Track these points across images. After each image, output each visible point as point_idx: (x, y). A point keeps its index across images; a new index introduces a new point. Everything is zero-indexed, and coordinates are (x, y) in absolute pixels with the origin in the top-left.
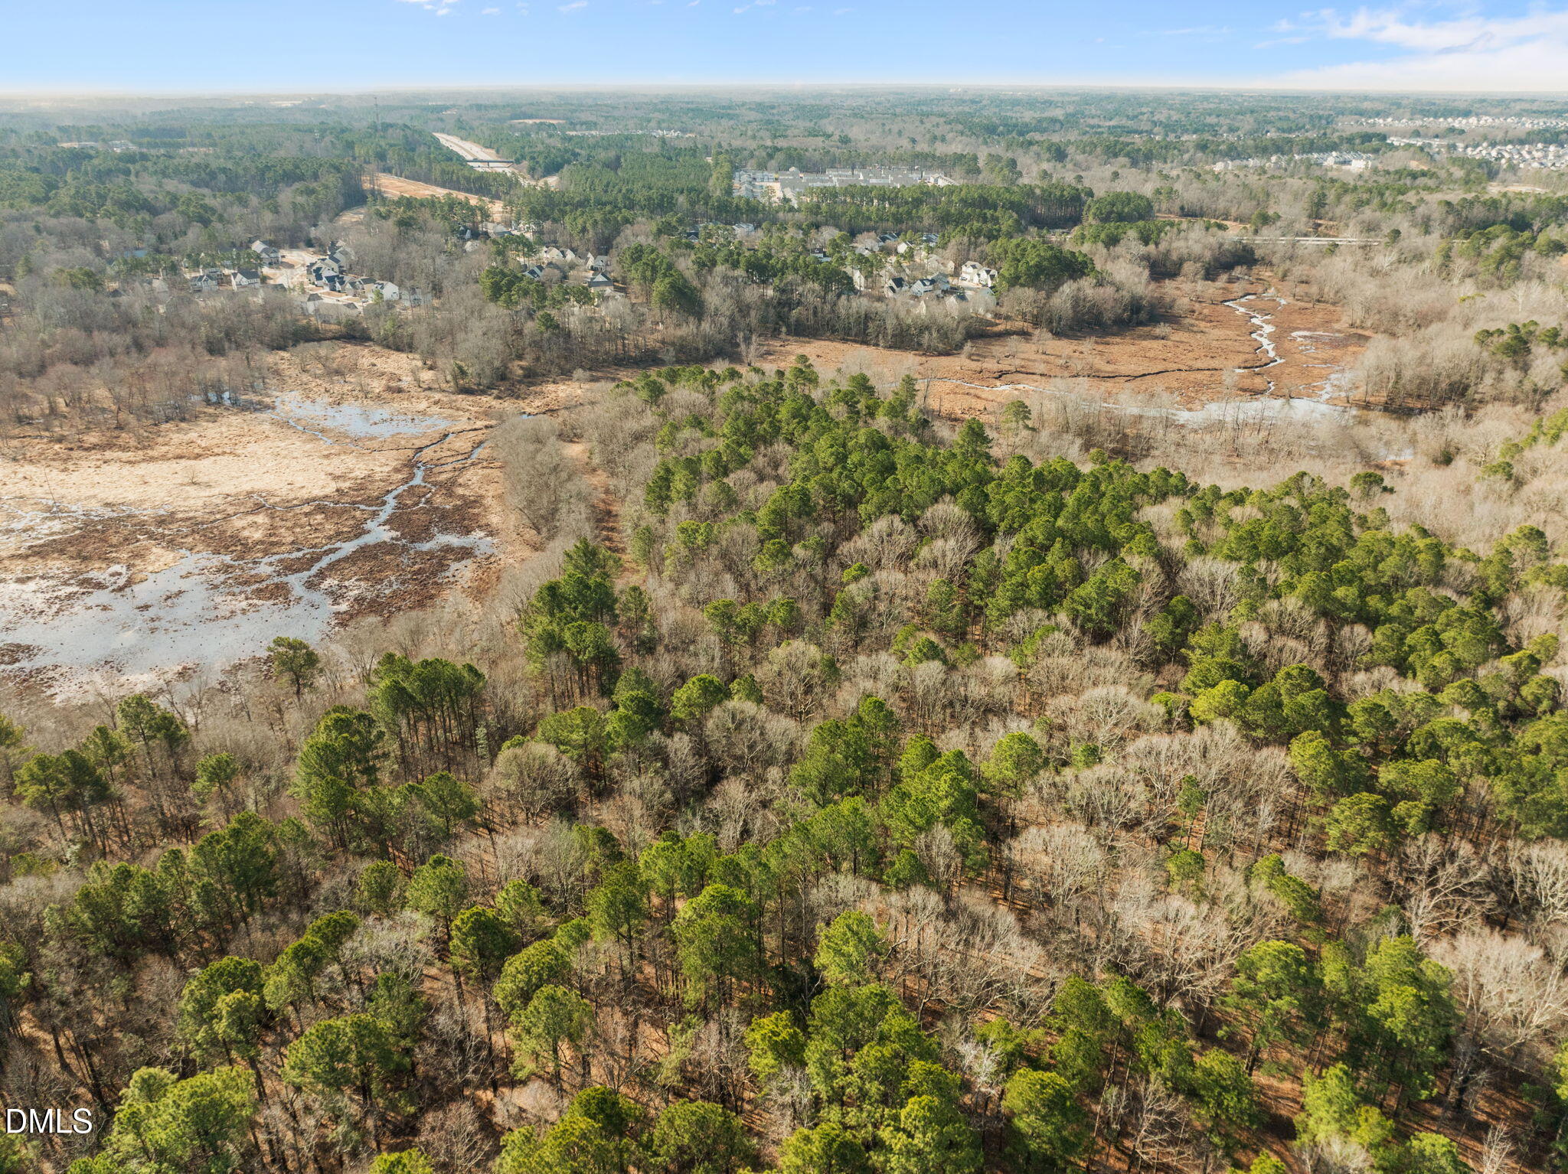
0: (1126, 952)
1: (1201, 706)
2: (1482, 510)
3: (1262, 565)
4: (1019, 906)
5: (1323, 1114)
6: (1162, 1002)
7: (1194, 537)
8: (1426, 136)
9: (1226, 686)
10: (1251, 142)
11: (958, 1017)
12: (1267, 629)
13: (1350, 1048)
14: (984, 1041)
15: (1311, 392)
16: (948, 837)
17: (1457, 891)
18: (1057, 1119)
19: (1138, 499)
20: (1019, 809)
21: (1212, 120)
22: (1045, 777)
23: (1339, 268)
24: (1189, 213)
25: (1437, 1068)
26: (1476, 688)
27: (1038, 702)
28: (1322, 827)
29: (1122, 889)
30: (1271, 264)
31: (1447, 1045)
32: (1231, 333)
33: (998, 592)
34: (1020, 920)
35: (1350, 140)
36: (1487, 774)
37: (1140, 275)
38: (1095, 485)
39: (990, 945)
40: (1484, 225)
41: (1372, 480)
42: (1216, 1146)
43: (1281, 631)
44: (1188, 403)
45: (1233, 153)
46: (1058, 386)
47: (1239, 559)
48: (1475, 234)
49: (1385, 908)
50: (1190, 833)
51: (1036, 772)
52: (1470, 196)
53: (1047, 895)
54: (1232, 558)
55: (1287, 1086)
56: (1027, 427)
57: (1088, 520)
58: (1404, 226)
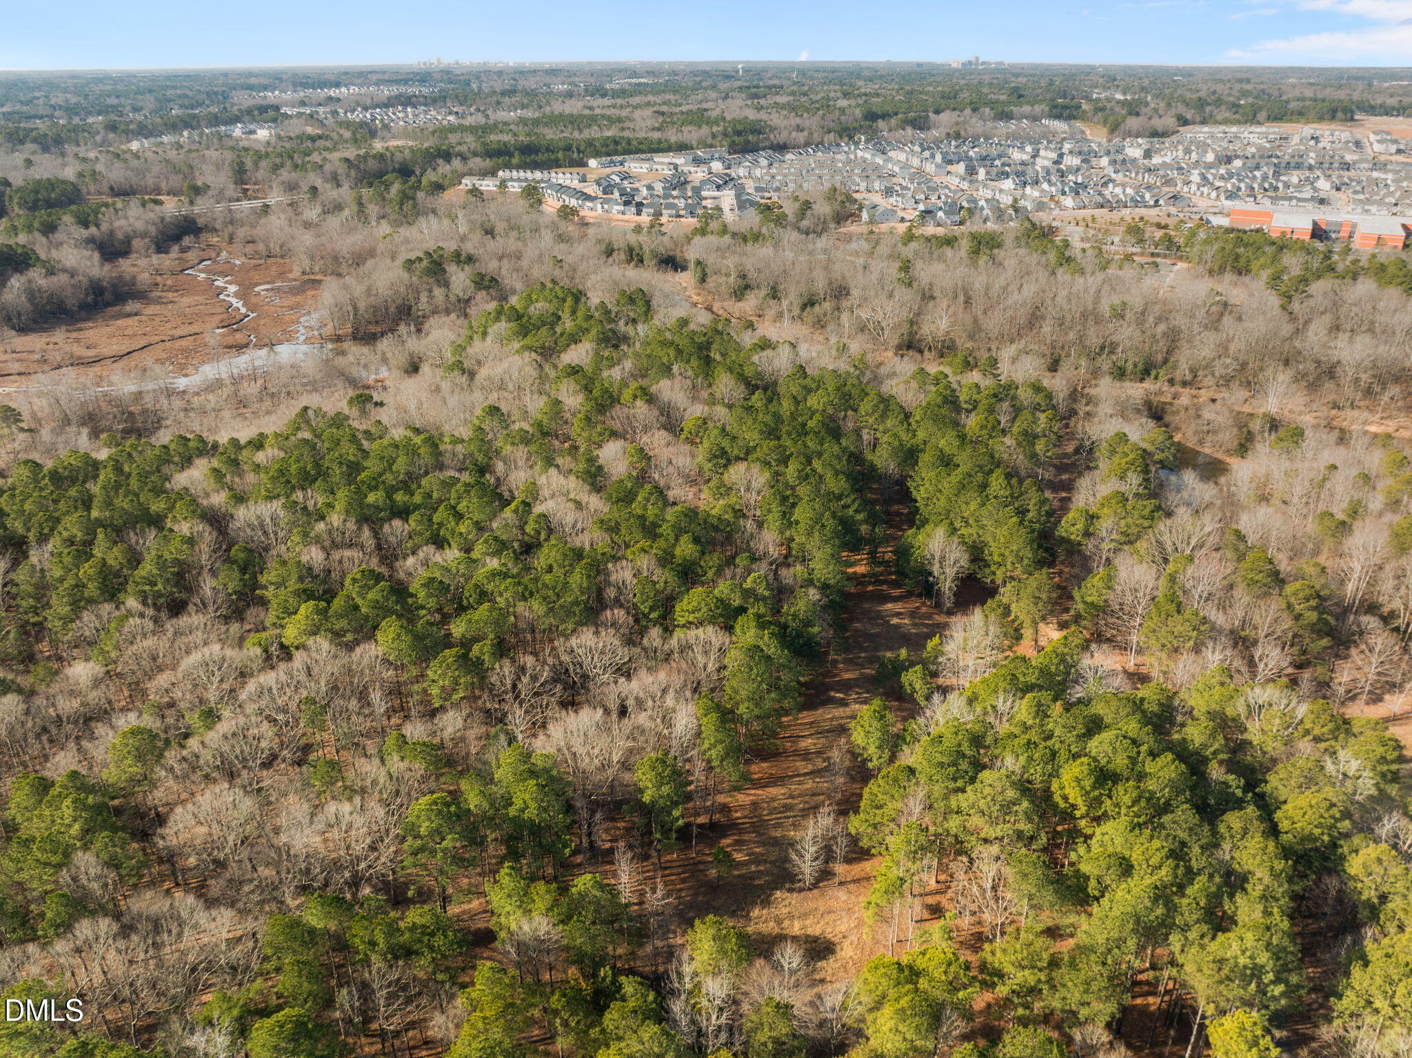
0: (308, 870)
1: (291, 634)
2: (453, 401)
3: (299, 496)
4: (194, 882)
5: (508, 908)
6: (354, 895)
7: (231, 489)
8: (311, 105)
9: (306, 609)
10: (159, 120)
11: (174, 1018)
12: (323, 548)
13: (508, 847)
14: (210, 1023)
15: (289, 337)
16: (93, 860)
17: (536, 694)
18: (305, 1044)
19: (166, 469)
20: (158, 796)
21: (112, 101)
22: (171, 756)
23: (276, 224)
24: (122, 192)
25: (569, 828)
26: (496, 539)
27: (137, 692)
28: (425, 691)
29: (283, 821)
30: (215, 230)
31: (569, 808)
32: (201, 299)
33: (54, 601)
34: (200, 896)
35: (249, 112)
36: (525, 599)
37: (90, 258)
38: (118, 469)
39: (180, 935)
40: (380, 175)
41: (364, 400)
42: (443, 982)
43: (336, 546)
44: (182, 370)
45: (143, 131)
46: (42, 381)
47: (277, 497)
48: (376, 183)
49: (493, 731)
50: (322, 744)
51: (161, 756)
52: (362, 152)
53: (216, 862)
54: (269, 498)
55: (475, 904)
56: (22, 430)
57: (123, 502)
58: (319, 183)
